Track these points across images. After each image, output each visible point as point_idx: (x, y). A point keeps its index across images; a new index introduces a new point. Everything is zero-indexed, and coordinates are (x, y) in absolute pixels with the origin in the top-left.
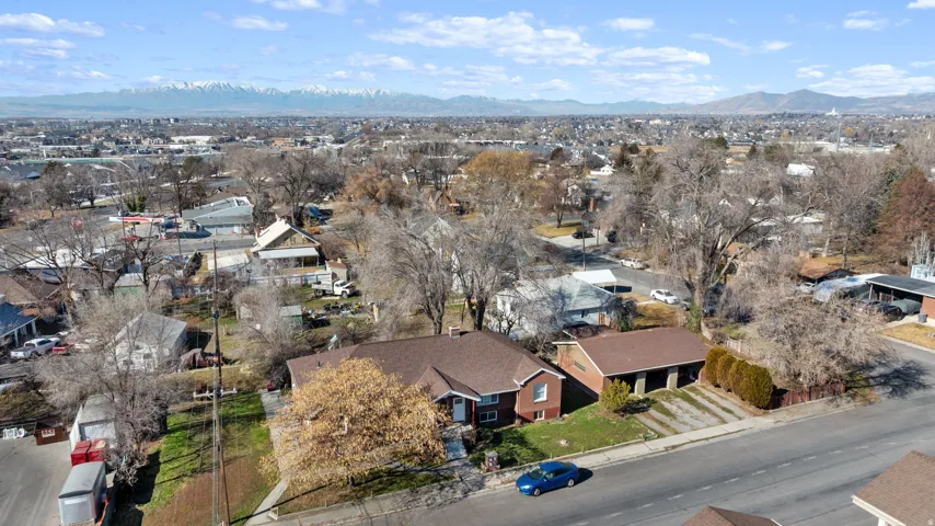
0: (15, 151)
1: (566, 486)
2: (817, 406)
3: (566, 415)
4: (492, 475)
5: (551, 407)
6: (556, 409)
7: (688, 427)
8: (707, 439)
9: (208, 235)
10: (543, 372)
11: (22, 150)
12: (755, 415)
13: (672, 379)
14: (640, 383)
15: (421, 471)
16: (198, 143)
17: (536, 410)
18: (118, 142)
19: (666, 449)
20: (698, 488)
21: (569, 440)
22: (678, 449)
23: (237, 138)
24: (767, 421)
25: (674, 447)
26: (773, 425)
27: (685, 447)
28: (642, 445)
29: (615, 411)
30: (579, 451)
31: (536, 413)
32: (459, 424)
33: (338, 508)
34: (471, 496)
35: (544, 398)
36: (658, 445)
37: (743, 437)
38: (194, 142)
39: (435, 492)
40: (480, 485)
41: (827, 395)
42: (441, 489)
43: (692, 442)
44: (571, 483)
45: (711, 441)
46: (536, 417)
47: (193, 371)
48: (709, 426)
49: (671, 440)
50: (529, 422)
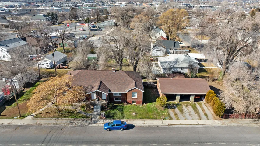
0: (78, 5)
1: (120, 130)
2: (247, 122)
3: (145, 104)
4: (102, 120)
5: (139, 100)
6: (141, 101)
7: (184, 118)
8: (188, 125)
9: (102, 30)
10: (135, 88)
11: (80, 5)
12: (216, 119)
13: (192, 98)
14: (178, 98)
15: (83, 113)
16: (123, 4)
17: (133, 100)
18: (102, 3)
19: (169, 125)
20: (165, 143)
21: (137, 114)
22: (173, 126)
23: (134, 3)
24: (219, 123)
25: (172, 125)
26: (220, 125)
27: (177, 126)
28: (161, 121)
29: (162, 106)
30: (136, 118)
31: (133, 102)
32: (104, 100)
33: (51, 119)
34: (90, 125)
35: (136, 97)
36: (167, 122)
37: (204, 127)
38: (122, 3)
39: (81, 121)
40: (95, 122)
41: (255, 118)
42: (83, 121)
43: (181, 124)
44: (122, 129)
45: (189, 126)
46: (133, 103)
47: (59, 69)
48: (193, 120)
49: (174, 122)
50: (130, 104)
